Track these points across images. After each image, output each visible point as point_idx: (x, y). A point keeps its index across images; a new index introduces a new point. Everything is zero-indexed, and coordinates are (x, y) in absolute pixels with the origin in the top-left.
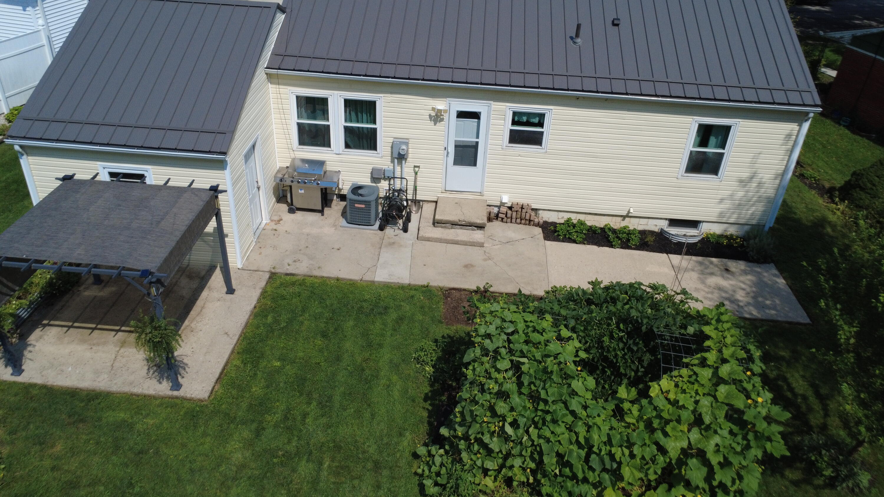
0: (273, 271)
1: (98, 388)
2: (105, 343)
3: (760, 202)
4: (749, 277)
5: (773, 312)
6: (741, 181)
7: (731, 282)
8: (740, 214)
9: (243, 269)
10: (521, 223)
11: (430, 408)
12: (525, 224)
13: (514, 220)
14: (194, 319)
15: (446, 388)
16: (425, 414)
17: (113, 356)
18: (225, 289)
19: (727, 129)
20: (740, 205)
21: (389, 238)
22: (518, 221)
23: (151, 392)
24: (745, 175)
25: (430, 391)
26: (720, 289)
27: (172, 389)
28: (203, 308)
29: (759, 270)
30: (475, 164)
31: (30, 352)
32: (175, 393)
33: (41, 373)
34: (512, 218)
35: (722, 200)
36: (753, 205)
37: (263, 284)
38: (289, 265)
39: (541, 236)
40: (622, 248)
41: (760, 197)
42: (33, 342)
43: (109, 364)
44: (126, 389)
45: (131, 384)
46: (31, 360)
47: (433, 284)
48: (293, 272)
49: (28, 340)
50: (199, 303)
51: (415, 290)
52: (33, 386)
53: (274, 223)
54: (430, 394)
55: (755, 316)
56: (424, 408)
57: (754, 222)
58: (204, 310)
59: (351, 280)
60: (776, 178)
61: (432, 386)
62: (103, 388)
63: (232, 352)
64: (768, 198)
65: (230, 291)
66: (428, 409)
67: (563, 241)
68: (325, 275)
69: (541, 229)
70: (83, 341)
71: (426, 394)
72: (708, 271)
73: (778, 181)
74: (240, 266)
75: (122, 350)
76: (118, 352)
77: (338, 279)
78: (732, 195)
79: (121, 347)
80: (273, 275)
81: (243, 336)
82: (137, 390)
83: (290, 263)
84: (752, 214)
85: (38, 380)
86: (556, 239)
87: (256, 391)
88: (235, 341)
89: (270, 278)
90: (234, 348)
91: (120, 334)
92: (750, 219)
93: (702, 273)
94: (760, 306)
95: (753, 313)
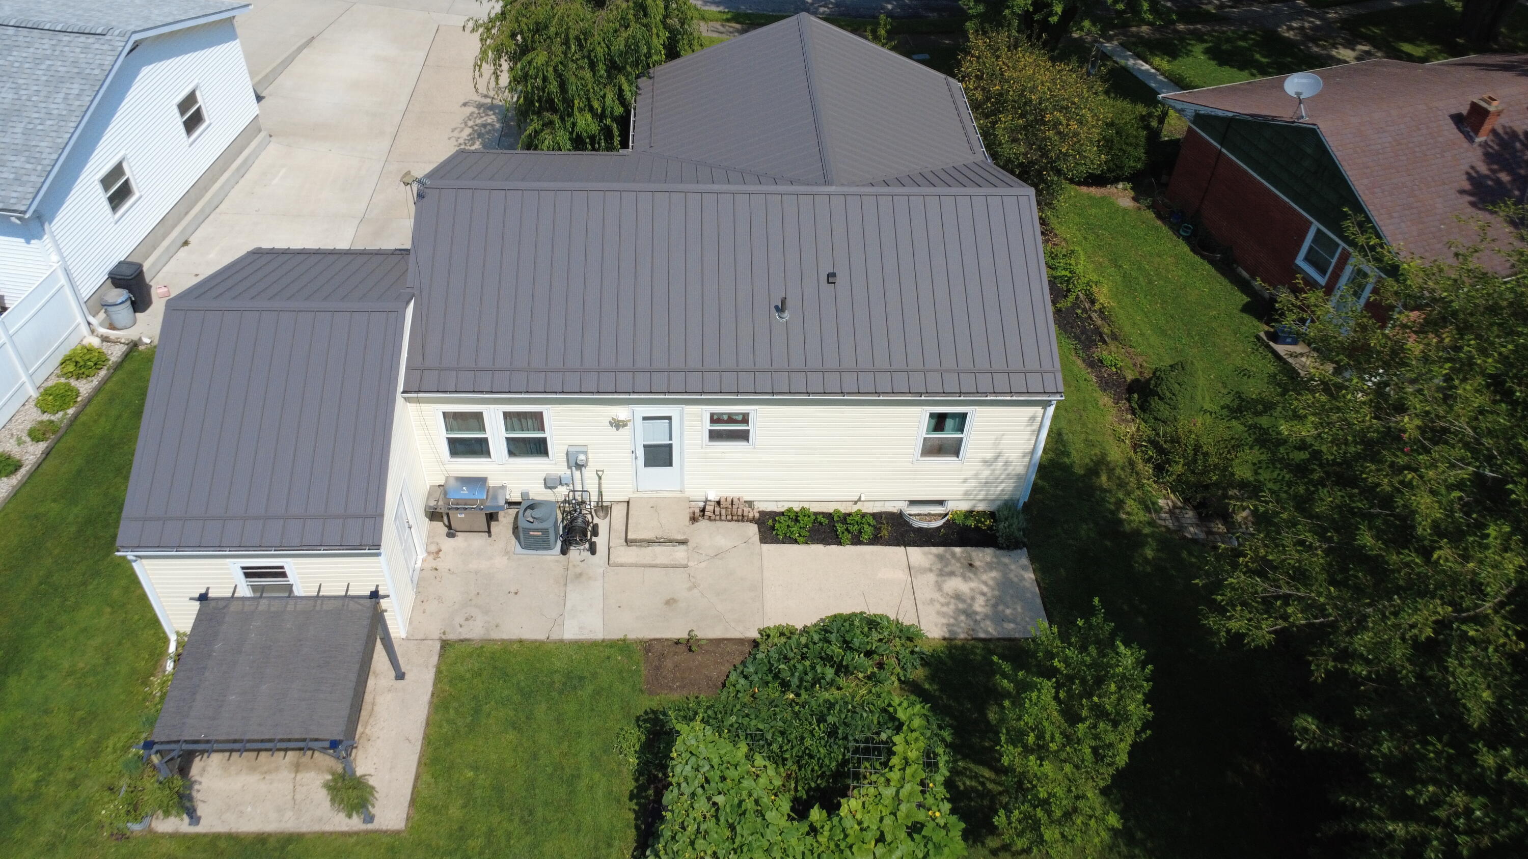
0: (444, 637)
1: (286, 830)
2: (277, 769)
3: (1010, 479)
4: (994, 574)
5: (1012, 626)
6: (985, 462)
7: (973, 585)
8: (988, 491)
9: (407, 639)
10: (732, 520)
11: (636, 808)
12: (738, 521)
13: (723, 518)
14: (367, 722)
15: (652, 779)
16: (632, 816)
17: (291, 786)
18: (392, 674)
19: (964, 416)
20: (987, 483)
21: (574, 566)
22: (729, 517)
23: (345, 828)
24: (989, 456)
25: (636, 787)
26: (958, 597)
27: (365, 822)
28: (373, 704)
29: (1006, 560)
30: (671, 464)
31: (198, 791)
32: (370, 826)
33: (220, 818)
34: (721, 515)
35: (965, 480)
36: (1002, 482)
37: (435, 659)
38: (461, 626)
39: (756, 538)
40: (853, 544)
41: (1008, 475)
42: (197, 778)
43: (290, 797)
44: (317, 828)
45: (320, 820)
46: (204, 802)
47: (632, 636)
48: (468, 637)
49: (191, 774)
50: (368, 698)
51: (611, 647)
52: (217, 837)
53: (431, 557)
54: (635, 791)
55: (991, 634)
56: (630, 809)
57: (1006, 497)
58: (376, 708)
59: (536, 641)
60: (1024, 457)
61: (637, 780)
62: (292, 830)
63: (419, 763)
64: (1018, 475)
65: (400, 676)
66: (634, 810)
67: (784, 543)
68: (505, 637)
69: (756, 526)
70: (252, 769)
71: (632, 791)
72: (947, 570)
73: (1027, 459)
74: (404, 635)
75: (299, 776)
76: (295, 778)
77: (521, 641)
78: (977, 475)
79: (297, 772)
80: (445, 645)
81: (428, 740)
82: (328, 828)
83: (463, 622)
84: (1003, 490)
85: (219, 827)
86: (775, 540)
87: (454, 813)
88: (419, 748)
89: (442, 647)
90: (420, 758)
91: (290, 753)
92: (1000, 495)
93: (942, 574)
94: (998, 618)
95: (989, 630)
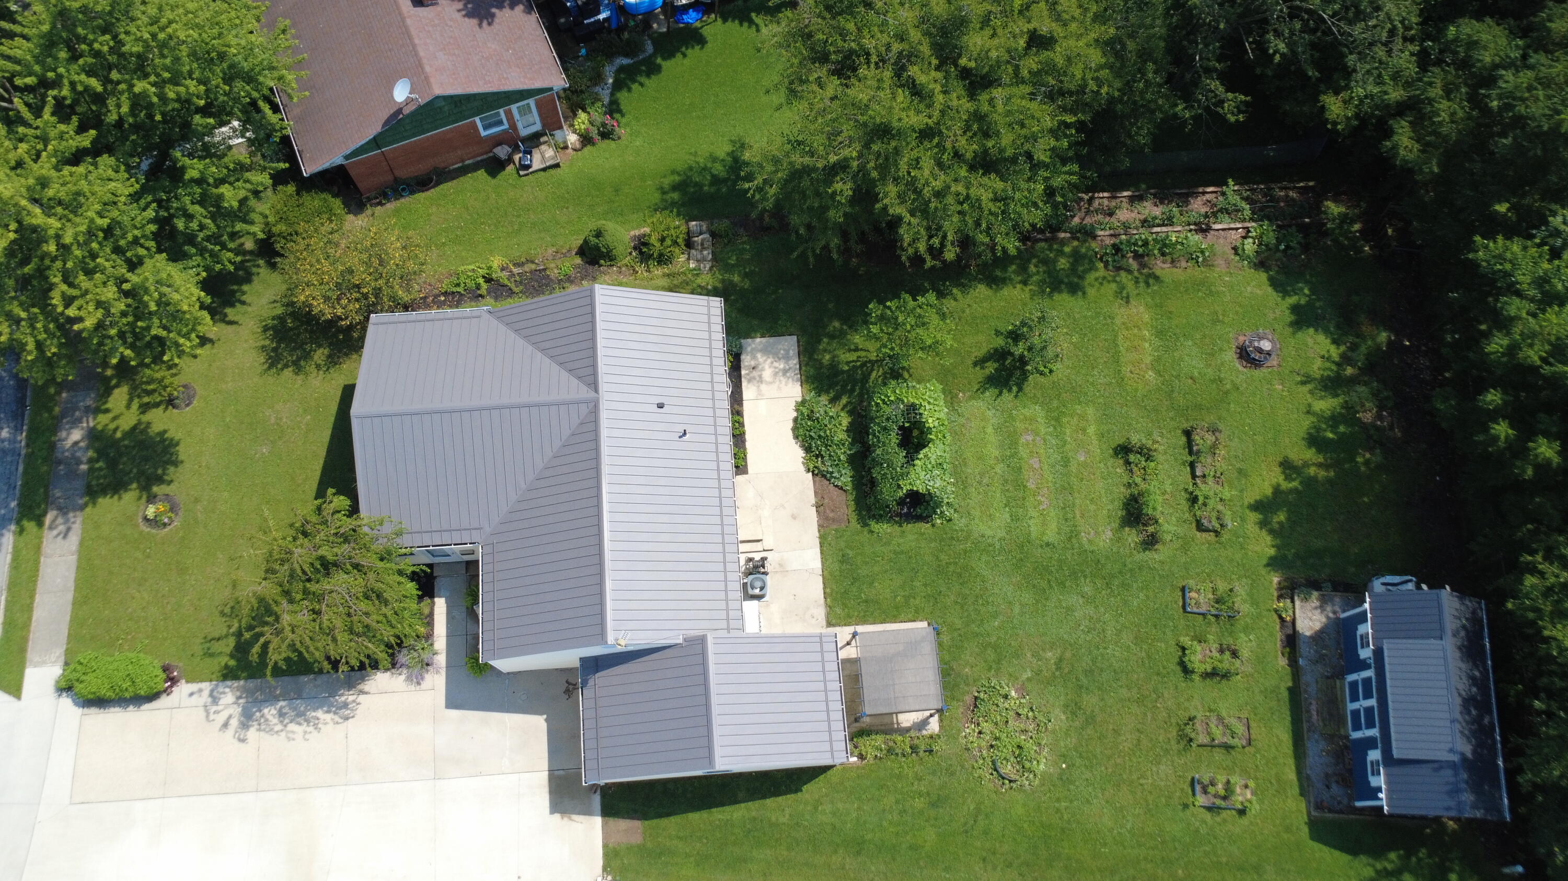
0: (826, 625)
4: (758, 356)
5: (790, 353)
7: (767, 367)
21: (775, 568)
26: (775, 375)
31: (915, 721)
37: (839, 628)
38: (817, 618)
39: (746, 476)
47: (817, 534)
48: (824, 615)
59: (823, 581)
67: (748, 462)
68: (822, 597)
72: (757, 379)
77: (824, 589)
80: (830, 624)
81: (884, 622)
90: (893, 623)
93: (760, 382)
94: (787, 358)
95: (794, 362)
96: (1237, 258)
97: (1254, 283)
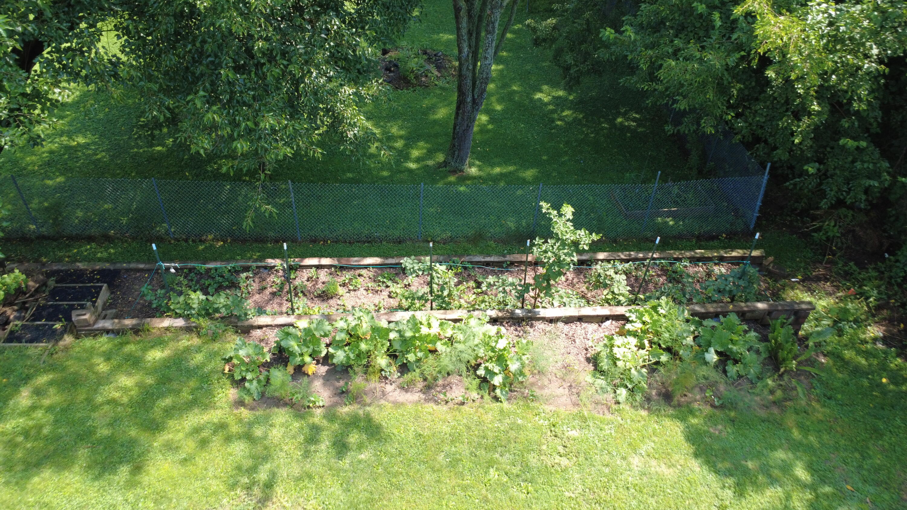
96: (601, 382)
97: (647, 447)
